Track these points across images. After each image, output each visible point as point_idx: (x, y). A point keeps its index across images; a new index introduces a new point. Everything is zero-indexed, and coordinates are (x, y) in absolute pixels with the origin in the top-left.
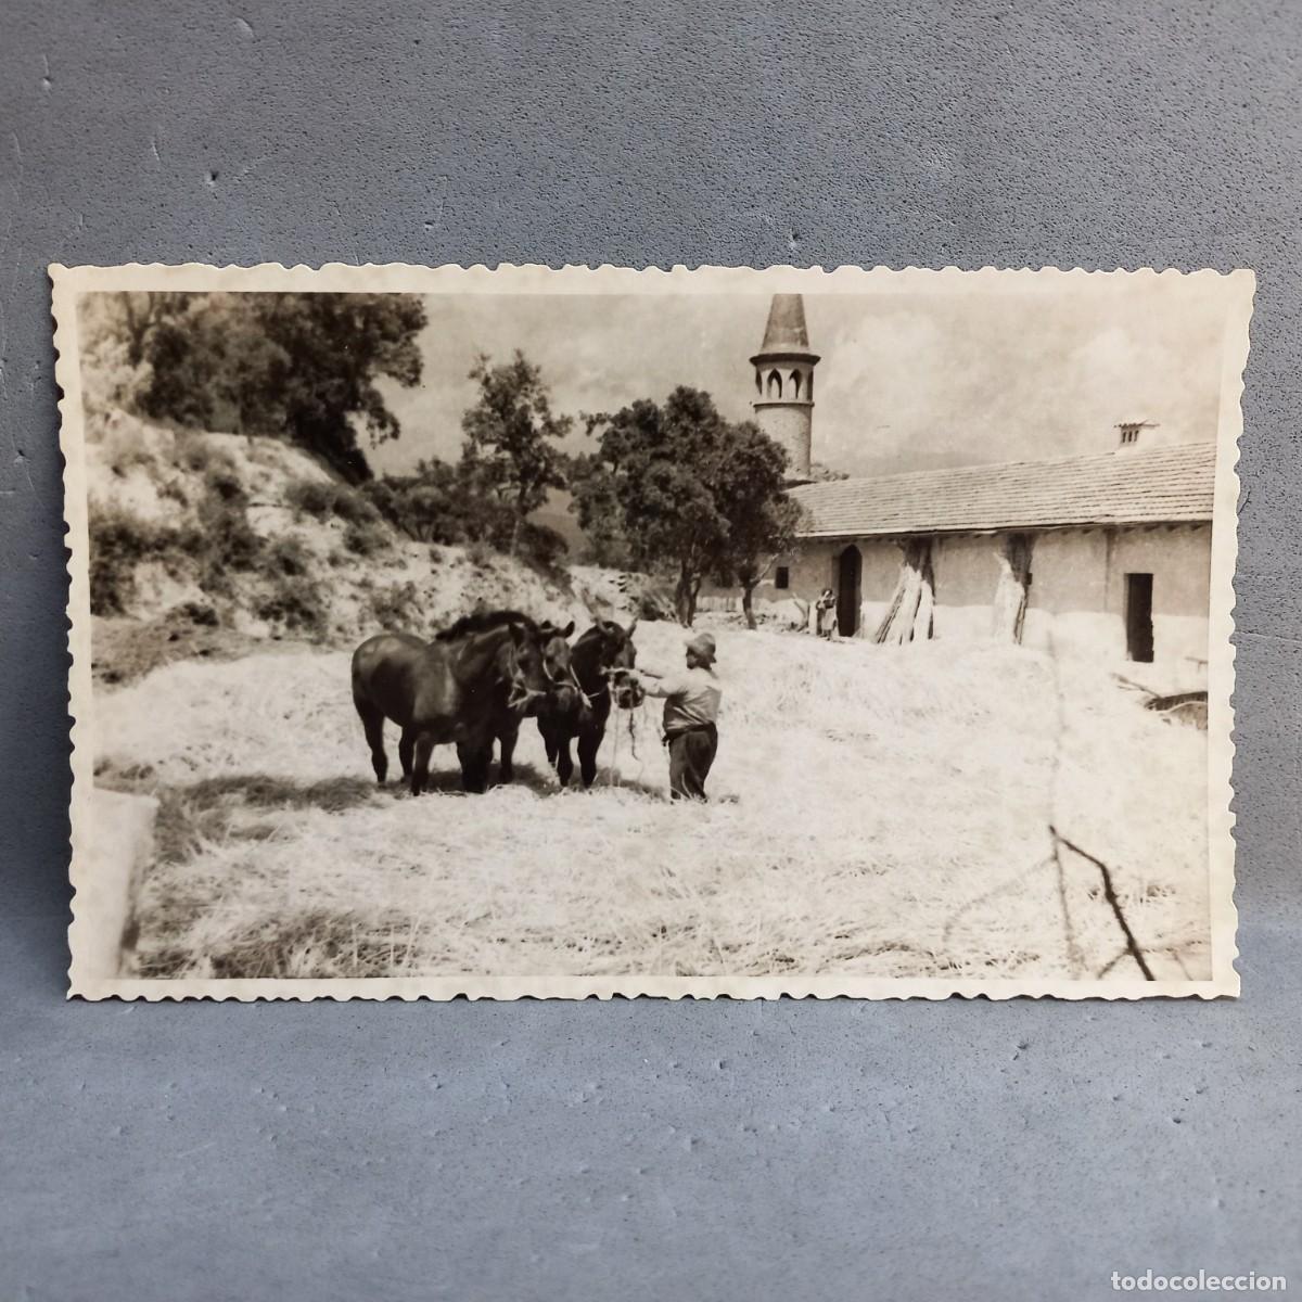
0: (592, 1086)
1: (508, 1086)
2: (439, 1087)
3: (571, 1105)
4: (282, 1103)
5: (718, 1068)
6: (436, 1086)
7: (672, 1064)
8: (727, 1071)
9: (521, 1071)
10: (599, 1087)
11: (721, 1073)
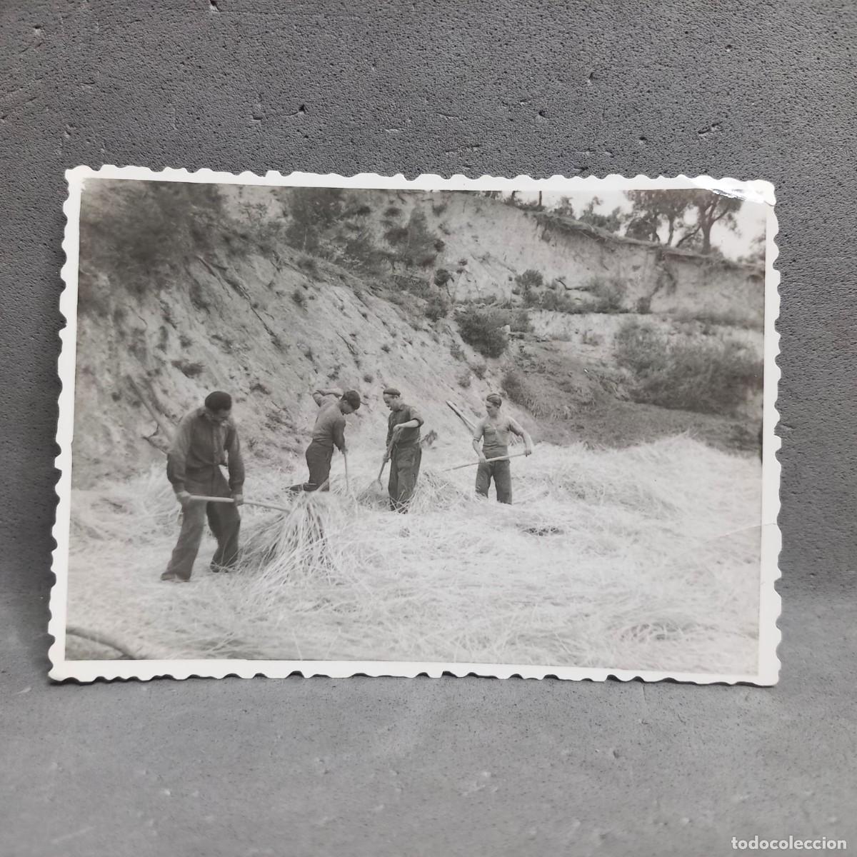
0: (486, 774)
1: (398, 773)
2: (326, 772)
3: (465, 794)
4: (166, 786)
5: (614, 757)
6: (323, 771)
7: (565, 752)
8: (623, 759)
9: (410, 758)
10: (493, 776)
11: (617, 763)
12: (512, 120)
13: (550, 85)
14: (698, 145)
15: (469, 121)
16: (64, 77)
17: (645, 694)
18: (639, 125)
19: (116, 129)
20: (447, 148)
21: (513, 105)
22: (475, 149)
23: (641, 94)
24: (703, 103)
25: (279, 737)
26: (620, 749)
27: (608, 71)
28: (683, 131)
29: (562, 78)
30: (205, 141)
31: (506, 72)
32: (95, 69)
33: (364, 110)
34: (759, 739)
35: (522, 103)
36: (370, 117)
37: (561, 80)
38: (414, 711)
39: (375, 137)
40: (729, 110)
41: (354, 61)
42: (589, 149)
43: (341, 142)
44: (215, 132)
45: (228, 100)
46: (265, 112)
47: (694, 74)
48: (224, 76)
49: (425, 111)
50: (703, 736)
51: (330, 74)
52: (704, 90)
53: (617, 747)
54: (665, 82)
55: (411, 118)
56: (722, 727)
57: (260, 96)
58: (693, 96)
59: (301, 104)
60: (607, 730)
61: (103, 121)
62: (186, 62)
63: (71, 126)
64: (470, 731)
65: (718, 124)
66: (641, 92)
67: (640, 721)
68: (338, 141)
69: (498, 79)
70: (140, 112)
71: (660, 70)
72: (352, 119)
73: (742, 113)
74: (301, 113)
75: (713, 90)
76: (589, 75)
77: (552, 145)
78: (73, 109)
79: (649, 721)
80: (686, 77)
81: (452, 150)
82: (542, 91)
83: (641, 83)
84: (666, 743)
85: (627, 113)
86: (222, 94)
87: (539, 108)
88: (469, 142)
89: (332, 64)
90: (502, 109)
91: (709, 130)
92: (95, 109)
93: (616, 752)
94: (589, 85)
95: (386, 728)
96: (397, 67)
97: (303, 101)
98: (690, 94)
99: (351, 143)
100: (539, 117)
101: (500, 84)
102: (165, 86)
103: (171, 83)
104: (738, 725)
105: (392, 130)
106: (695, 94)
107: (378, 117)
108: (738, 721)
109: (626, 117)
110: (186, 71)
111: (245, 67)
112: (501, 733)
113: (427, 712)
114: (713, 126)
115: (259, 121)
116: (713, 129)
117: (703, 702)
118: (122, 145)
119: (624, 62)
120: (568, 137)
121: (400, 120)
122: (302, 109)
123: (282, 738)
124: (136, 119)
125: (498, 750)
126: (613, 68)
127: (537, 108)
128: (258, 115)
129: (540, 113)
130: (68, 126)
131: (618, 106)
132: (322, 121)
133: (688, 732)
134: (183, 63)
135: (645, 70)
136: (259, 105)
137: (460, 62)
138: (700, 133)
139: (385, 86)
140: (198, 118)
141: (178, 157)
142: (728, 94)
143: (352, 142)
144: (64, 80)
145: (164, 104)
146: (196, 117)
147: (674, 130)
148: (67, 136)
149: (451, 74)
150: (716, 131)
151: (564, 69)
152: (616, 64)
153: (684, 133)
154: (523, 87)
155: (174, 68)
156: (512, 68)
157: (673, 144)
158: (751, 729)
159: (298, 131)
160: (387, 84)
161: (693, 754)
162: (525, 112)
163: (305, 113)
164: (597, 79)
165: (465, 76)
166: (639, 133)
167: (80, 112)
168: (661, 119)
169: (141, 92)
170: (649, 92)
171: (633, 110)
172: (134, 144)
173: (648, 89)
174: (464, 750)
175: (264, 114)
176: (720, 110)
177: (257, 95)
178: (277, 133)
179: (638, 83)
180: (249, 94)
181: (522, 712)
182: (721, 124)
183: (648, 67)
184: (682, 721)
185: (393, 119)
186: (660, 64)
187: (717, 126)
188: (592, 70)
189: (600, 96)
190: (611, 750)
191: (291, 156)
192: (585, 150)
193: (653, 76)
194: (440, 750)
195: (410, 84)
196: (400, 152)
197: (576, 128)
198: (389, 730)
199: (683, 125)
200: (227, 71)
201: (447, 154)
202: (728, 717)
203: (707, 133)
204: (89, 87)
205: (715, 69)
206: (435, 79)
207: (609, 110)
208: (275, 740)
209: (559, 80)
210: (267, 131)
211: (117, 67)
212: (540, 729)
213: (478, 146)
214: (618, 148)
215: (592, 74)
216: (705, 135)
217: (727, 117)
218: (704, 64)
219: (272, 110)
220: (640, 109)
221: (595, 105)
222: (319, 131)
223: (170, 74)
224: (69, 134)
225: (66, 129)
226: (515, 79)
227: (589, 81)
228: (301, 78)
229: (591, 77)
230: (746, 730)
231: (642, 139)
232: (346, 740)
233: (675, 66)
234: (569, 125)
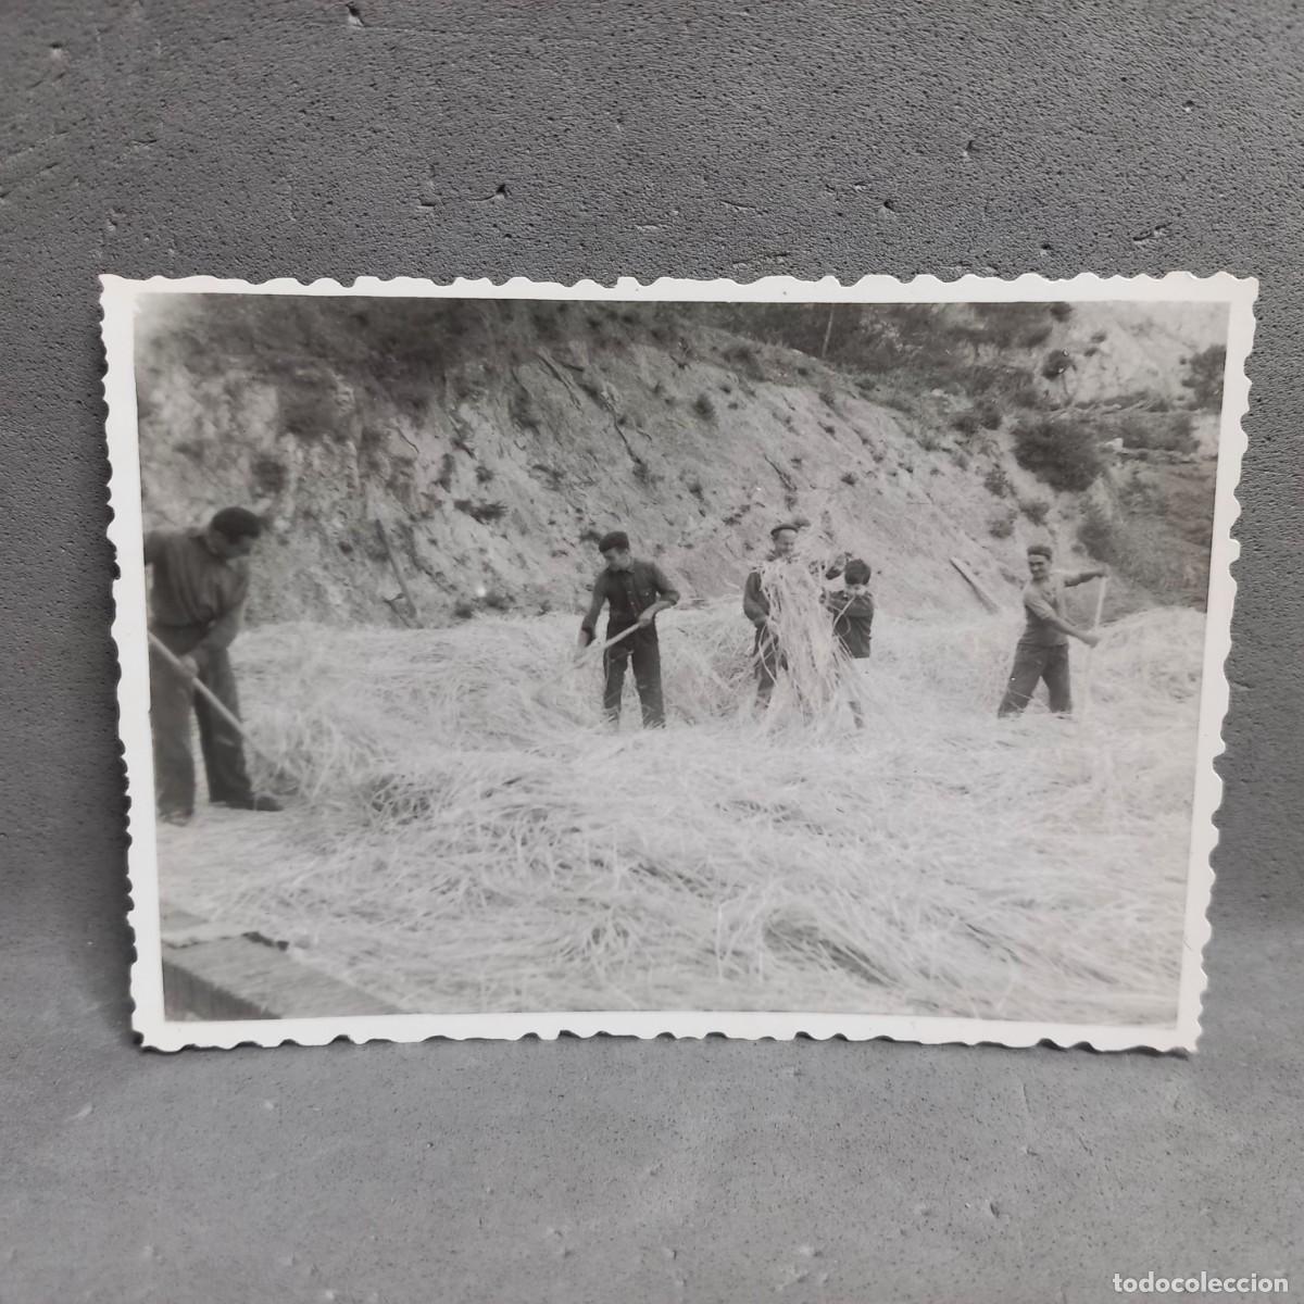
12: (840, 214)
13: (904, 159)
14: (1132, 258)
15: (773, 215)
16: (104, 131)
17: (1027, 1101)
18: (1043, 225)
19: (194, 217)
20: (736, 257)
21: (843, 190)
22: (781, 260)
23: (1047, 176)
24: (1145, 194)
25: (488, 1190)
26: (1000, 1200)
27: (997, 139)
28: (1110, 236)
29: (923, 149)
30: (342, 240)
31: (833, 137)
32: (158, 119)
33: (603, 193)
34: (1200, 1178)
35: (858, 187)
36: (612, 205)
37: (921, 152)
38: (688, 1140)
39: (620, 238)
40: (1183, 205)
41: (586, 112)
42: (961, 262)
43: (565, 245)
44: (358, 226)
45: (380, 173)
46: (440, 194)
47: (1132, 147)
48: (373, 135)
49: (700, 198)
50: (1119, 1175)
51: (547, 134)
52: (1145, 172)
53: (995, 1197)
54: (1086, 159)
55: (678, 209)
56: (1146, 1159)
57: (432, 168)
58: (1129, 182)
59: (501, 183)
60: (977, 1168)
61: (172, 204)
62: (308, 111)
63: (118, 211)
64: (775, 1174)
65: (1164, 226)
66: (1047, 173)
67: (1024, 1149)
68: (560, 245)
69: (821, 148)
70: (232, 190)
71: (1079, 139)
72: (583, 207)
73: (1203, 210)
74: (500, 197)
75: (1160, 172)
76: (966, 145)
77: (903, 254)
78: (120, 184)
79: (1039, 1150)
80: (1119, 151)
81: (743, 261)
82: (890, 169)
83: (1049, 159)
84: (1067, 1189)
85: (1023, 206)
86: (370, 164)
87: (884, 196)
88: (771, 248)
89: (551, 119)
90: (825, 196)
91: (1151, 235)
92: (157, 184)
93: (995, 1205)
94: (964, 160)
95: (648, 1170)
96: (658, 125)
97: (503, 179)
98: (1124, 179)
99: (581, 247)
100: (884, 209)
101: (823, 156)
102: (274, 149)
103: (284, 145)
104: (1168, 1153)
105: (647, 227)
106: (1133, 178)
107: (626, 206)
108: (1167, 1146)
109: (1022, 213)
110: (309, 125)
111: (406, 120)
112: (822, 1177)
113: (707, 1140)
114: (1157, 228)
115: (431, 208)
116: (1156, 233)
117: (1114, 1114)
118: (204, 244)
119: (1022, 125)
120: (929, 242)
121: (660, 212)
122: (501, 190)
123: (492, 1192)
124: (226, 202)
125: (821, 1208)
126: (1005, 133)
127: (881, 195)
128: (429, 200)
129: (886, 204)
130: (112, 212)
131: (1010, 196)
132: (534, 212)
133: (1097, 1168)
134: (303, 111)
135: (1055, 139)
136: (431, 183)
137: (761, 119)
138: (1136, 239)
139: (638, 155)
140: (330, 203)
141: (297, 265)
142: (1184, 179)
143: (582, 245)
144: (104, 135)
145: (273, 178)
146: (327, 200)
147: (1096, 234)
148: (112, 228)
149: (744, 138)
150: (1161, 237)
151: (926, 133)
152: (1010, 127)
153: (1111, 240)
154: (860, 161)
155: (289, 120)
156: (844, 130)
157: (1095, 257)
158: (1188, 1160)
159: (495, 226)
160: (640, 153)
161: (1108, 1208)
162: (863, 202)
163: (506, 196)
164: (978, 151)
165: (767, 142)
166: (1042, 238)
167: (133, 189)
168: (1077, 217)
169: (233, 156)
170: (1059, 173)
171: (1034, 201)
172: (224, 243)
173: (1059, 168)
174: (770, 1208)
175: (439, 198)
176: (1169, 204)
177: (428, 167)
178: (460, 228)
179: (1043, 160)
180: (414, 164)
181: (849, 1138)
182: (1171, 227)
183: (1060, 133)
184: (1086, 1149)
185: (649, 210)
186: (1080, 129)
187: (1163, 229)
188: (971, 137)
189: (982, 179)
190: (987, 1203)
191: (484, 267)
192: (955, 264)
193: (1067, 150)
194: (735, 1210)
195: (678, 153)
196: (660, 263)
197: (942, 229)
198: (652, 1174)
199: (1110, 227)
200: (379, 126)
201: (735, 266)
202: (1153, 1141)
203: (1148, 240)
204: (147, 148)
205: (1165, 139)
206: (718, 146)
207: (996, 202)
208: (483, 1197)
209: (917, 151)
210: (443, 225)
211: (191, 116)
212: (879, 1169)
213: (784, 255)
214: (1007, 261)
215: (971, 142)
216: (1144, 242)
217: (1179, 215)
218: (1147, 130)
219: (453, 192)
220: (1044, 201)
221: (974, 194)
222: (529, 228)
223: (282, 128)
224: (115, 224)
225: (109, 217)
226: (847, 150)
227: (965, 154)
228: (500, 139)
229: (970, 148)
230: (1180, 1162)
231: (1045, 247)
232: (591, 1195)
233: (1103, 134)
234: (932, 224)
